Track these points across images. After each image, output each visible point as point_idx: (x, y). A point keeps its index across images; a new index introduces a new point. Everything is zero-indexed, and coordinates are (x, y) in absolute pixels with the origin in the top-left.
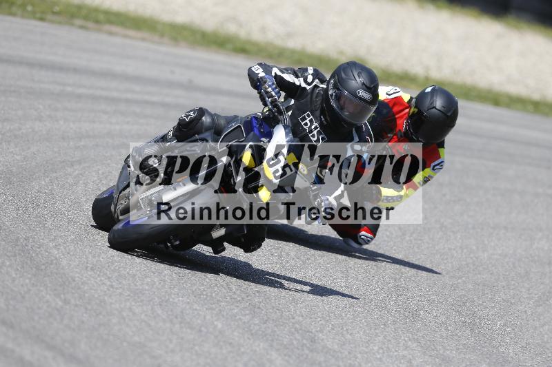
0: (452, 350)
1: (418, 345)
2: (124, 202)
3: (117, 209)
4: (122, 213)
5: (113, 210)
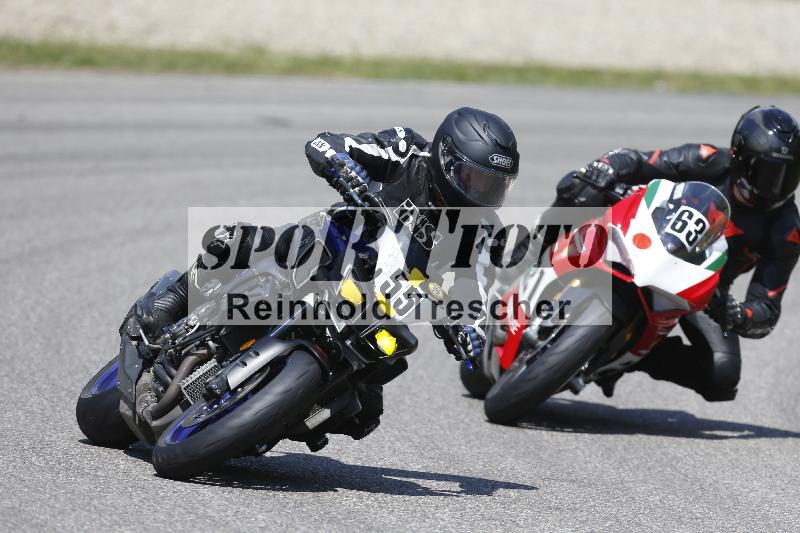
0: (460, 445)
1: (411, 446)
2: (149, 397)
3: (139, 410)
4: (157, 415)
5: (129, 413)
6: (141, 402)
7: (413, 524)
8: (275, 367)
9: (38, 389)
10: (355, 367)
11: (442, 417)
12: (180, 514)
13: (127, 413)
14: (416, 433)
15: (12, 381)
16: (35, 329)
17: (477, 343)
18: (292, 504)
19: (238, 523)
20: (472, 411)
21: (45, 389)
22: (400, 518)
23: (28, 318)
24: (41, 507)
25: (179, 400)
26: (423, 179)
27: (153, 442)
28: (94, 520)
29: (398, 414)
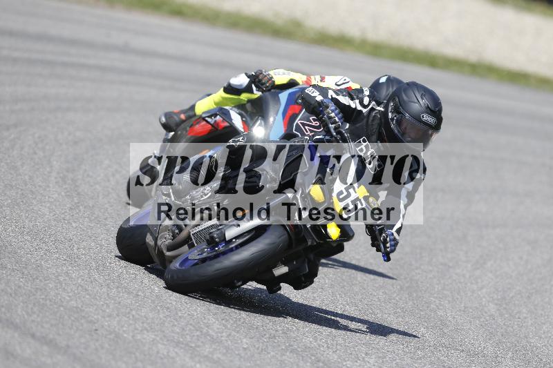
2: (168, 235)
3: (159, 243)
4: (170, 248)
5: (152, 243)
6: (161, 238)
7: (348, 362)
8: (258, 232)
9: (108, 230)
10: (309, 243)
11: (381, 293)
12: (190, 329)
13: (150, 243)
14: (361, 301)
15: (91, 221)
16: (113, 189)
17: (393, 243)
18: (267, 336)
19: (229, 342)
20: (402, 292)
21: (112, 231)
22: (340, 357)
23: (109, 181)
24: (96, 310)
25: (188, 241)
26: (376, 125)
27: (165, 267)
28: (131, 324)
29: (351, 286)
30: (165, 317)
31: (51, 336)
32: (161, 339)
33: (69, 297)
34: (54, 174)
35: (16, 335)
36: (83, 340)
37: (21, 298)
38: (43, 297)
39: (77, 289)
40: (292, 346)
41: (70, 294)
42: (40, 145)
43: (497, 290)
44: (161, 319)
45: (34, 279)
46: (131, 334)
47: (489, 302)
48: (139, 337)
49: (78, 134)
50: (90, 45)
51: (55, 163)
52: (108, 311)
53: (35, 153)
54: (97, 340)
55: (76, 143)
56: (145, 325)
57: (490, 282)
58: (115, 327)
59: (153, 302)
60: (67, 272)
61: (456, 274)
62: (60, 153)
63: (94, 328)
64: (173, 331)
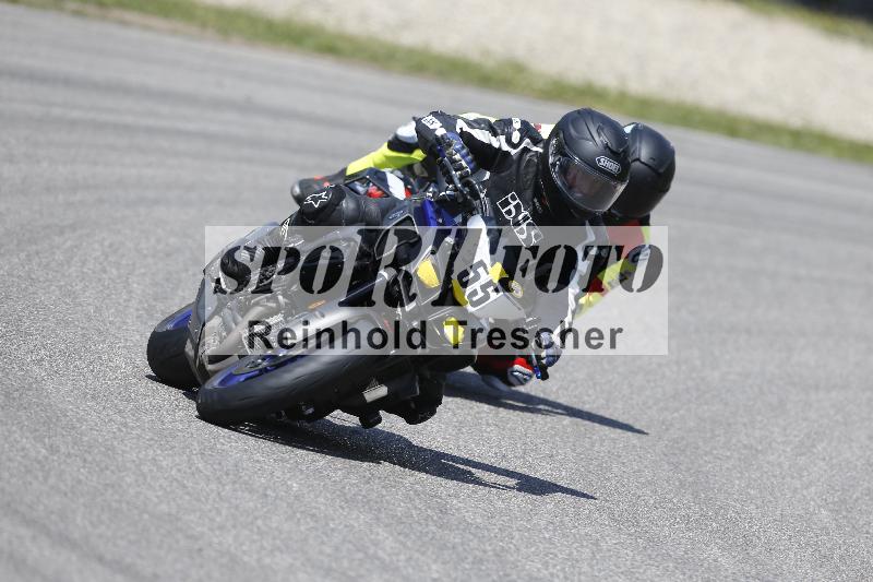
4: (212, 360)
13: (190, 353)
26: (532, 174)
30: (308, 530)
31: (128, 560)
32: (303, 564)
33: (157, 497)
34: (134, 303)
35: (74, 558)
36: (179, 566)
37: (82, 500)
38: (117, 497)
39: (171, 486)
40: (508, 575)
41: (160, 493)
42: (112, 259)
43: (833, 488)
44: (301, 532)
45: (102, 470)
46: (255, 556)
47: (819, 507)
48: (267, 561)
49: (172, 240)
50: (191, 100)
51: (135, 285)
52: (218, 519)
53: (105, 271)
54: (201, 566)
55: (168, 255)
56: (278, 542)
57: (822, 476)
58: (230, 545)
59: (290, 505)
60: (154, 459)
61: (768, 463)
62: (143, 271)
63: (197, 547)
64: (321, 552)
